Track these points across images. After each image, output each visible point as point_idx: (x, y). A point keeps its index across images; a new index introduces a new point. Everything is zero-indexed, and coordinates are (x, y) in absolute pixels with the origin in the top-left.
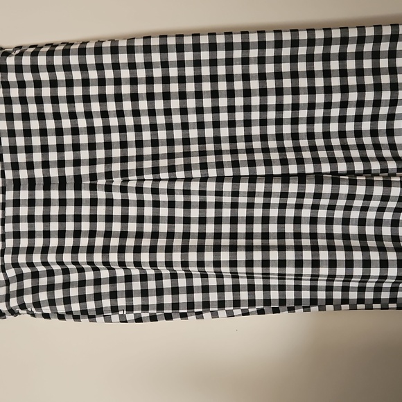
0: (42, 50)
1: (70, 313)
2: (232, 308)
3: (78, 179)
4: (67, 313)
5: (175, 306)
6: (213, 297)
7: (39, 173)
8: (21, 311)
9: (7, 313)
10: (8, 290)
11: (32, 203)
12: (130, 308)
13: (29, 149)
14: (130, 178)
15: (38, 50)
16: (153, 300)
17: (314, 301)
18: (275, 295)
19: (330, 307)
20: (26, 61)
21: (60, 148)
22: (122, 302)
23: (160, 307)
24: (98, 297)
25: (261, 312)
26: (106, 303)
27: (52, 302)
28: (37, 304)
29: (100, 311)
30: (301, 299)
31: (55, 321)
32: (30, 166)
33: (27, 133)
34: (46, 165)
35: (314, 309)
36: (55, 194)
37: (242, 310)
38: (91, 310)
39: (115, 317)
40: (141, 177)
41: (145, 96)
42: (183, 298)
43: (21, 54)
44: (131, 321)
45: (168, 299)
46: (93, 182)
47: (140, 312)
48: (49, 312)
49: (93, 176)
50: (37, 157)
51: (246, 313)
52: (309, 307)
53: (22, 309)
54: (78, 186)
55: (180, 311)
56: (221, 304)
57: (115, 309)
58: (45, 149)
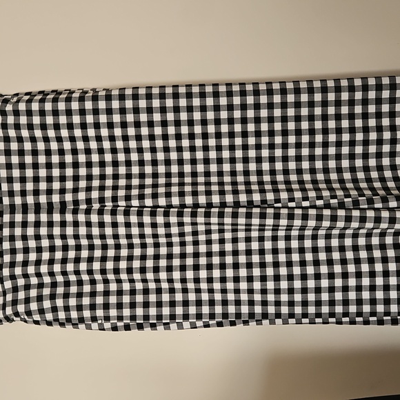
0: (36, 98)
1: (56, 320)
2: (195, 320)
3: (63, 204)
4: (54, 320)
5: (146, 317)
6: (179, 310)
7: (30, 200)
8: (15, 318)
9: (4, 320)
10: (5, 299)
11: (24, 224)
12: (107, 318)
13: (23, 180)
14: (106, 204)
15: (32, 97)
16: (126, 312)
17: (265, 315)
18: (232, 309)
19: (279, 321)
20: (22, 107)
21: (49, 179)
22: (100, 313)
23: (133, 318)
24: (80, 308)
25: (220, 324)
26: (87, 314)
27: (41, 311)
28: (29, 313)
29: (81, 320)
30: (254, 313)
31: (44, 327)
32: (23, 193)
33: (22, 166)
34: (36, 193)
35: (265, 322)
36: (44, 217)
37: (203, 322)
38: (74, 319)
39: (95, 326)
40: (115, 204)
41: (121, 138)
42: (153, 311)
43: (18, 101)
44: (108, 329)
45: (140, 311)
46: (76, 207)
47: (116, 321)
48: (39, 319)
49: (76, 202)
50: (30, 186)
51: (207, 326)
52: (261, 320)
53: (16, 317)
54: (63, 211)
55: (150, 322)
56: (186, 317)
57: (94, 319)
58: (36, 179)
